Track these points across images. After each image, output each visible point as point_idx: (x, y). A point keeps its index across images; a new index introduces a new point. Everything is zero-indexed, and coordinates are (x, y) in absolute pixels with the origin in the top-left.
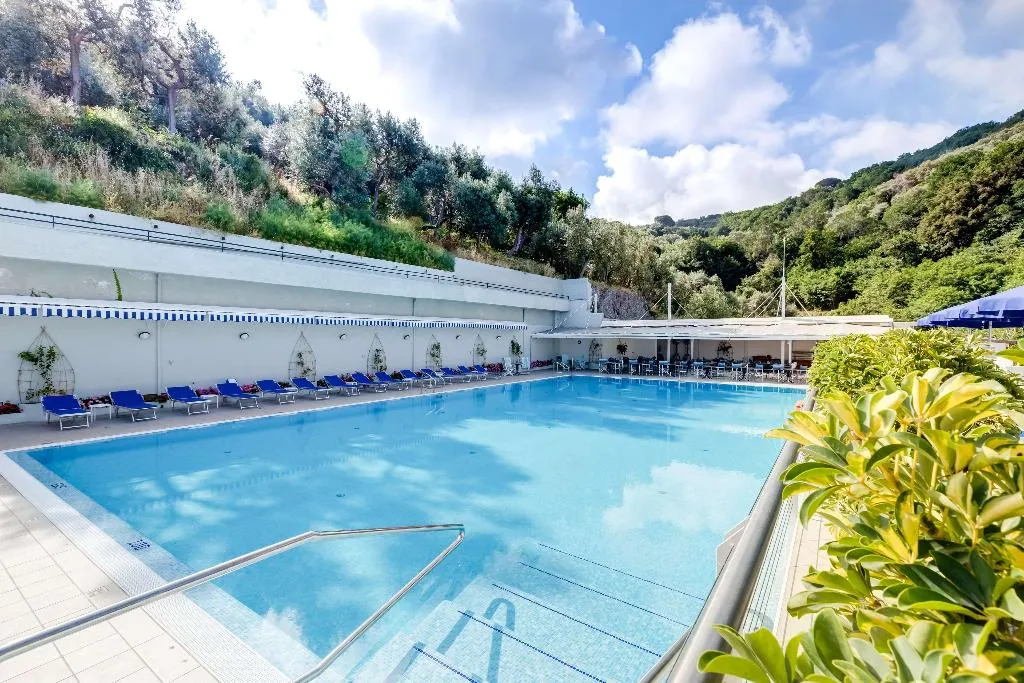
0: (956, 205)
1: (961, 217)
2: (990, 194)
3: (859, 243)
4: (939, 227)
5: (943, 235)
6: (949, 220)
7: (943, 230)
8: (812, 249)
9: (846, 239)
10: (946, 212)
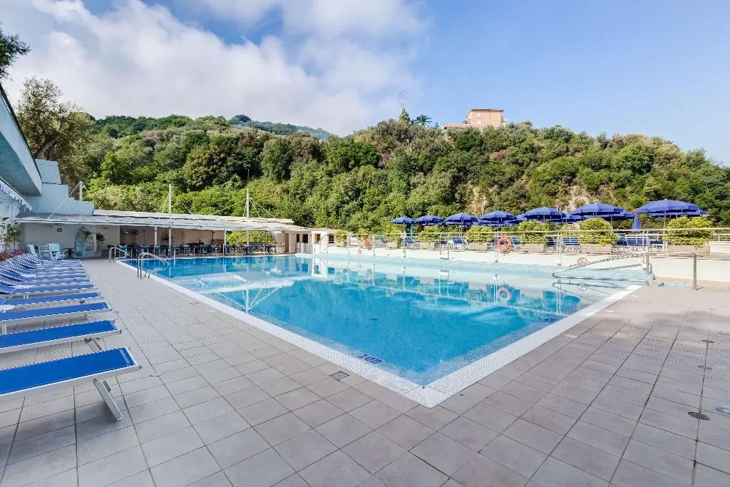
0: (204, 162)
1: (206, 169)
2: (219, 160)
3: (145, 170)
4: (196, 172)
5: (198, 177)
6: (202, 169)
7: (198, 174)
8: (112, 169)
9: (133, 167)
10: (200, 164)
